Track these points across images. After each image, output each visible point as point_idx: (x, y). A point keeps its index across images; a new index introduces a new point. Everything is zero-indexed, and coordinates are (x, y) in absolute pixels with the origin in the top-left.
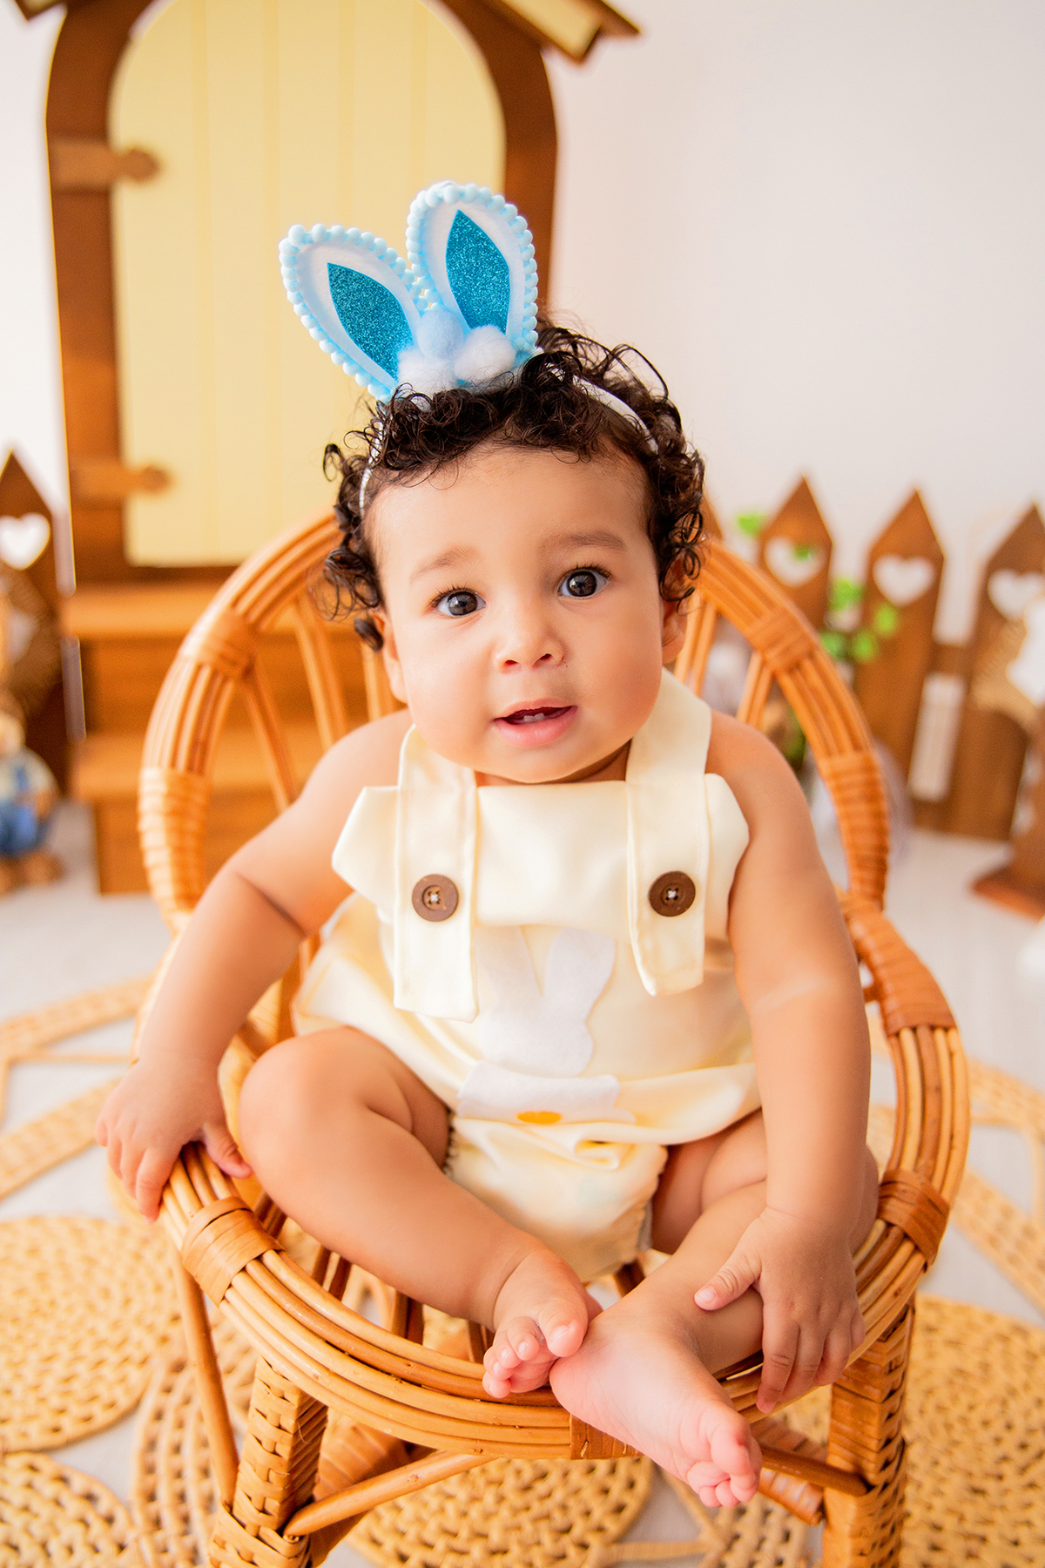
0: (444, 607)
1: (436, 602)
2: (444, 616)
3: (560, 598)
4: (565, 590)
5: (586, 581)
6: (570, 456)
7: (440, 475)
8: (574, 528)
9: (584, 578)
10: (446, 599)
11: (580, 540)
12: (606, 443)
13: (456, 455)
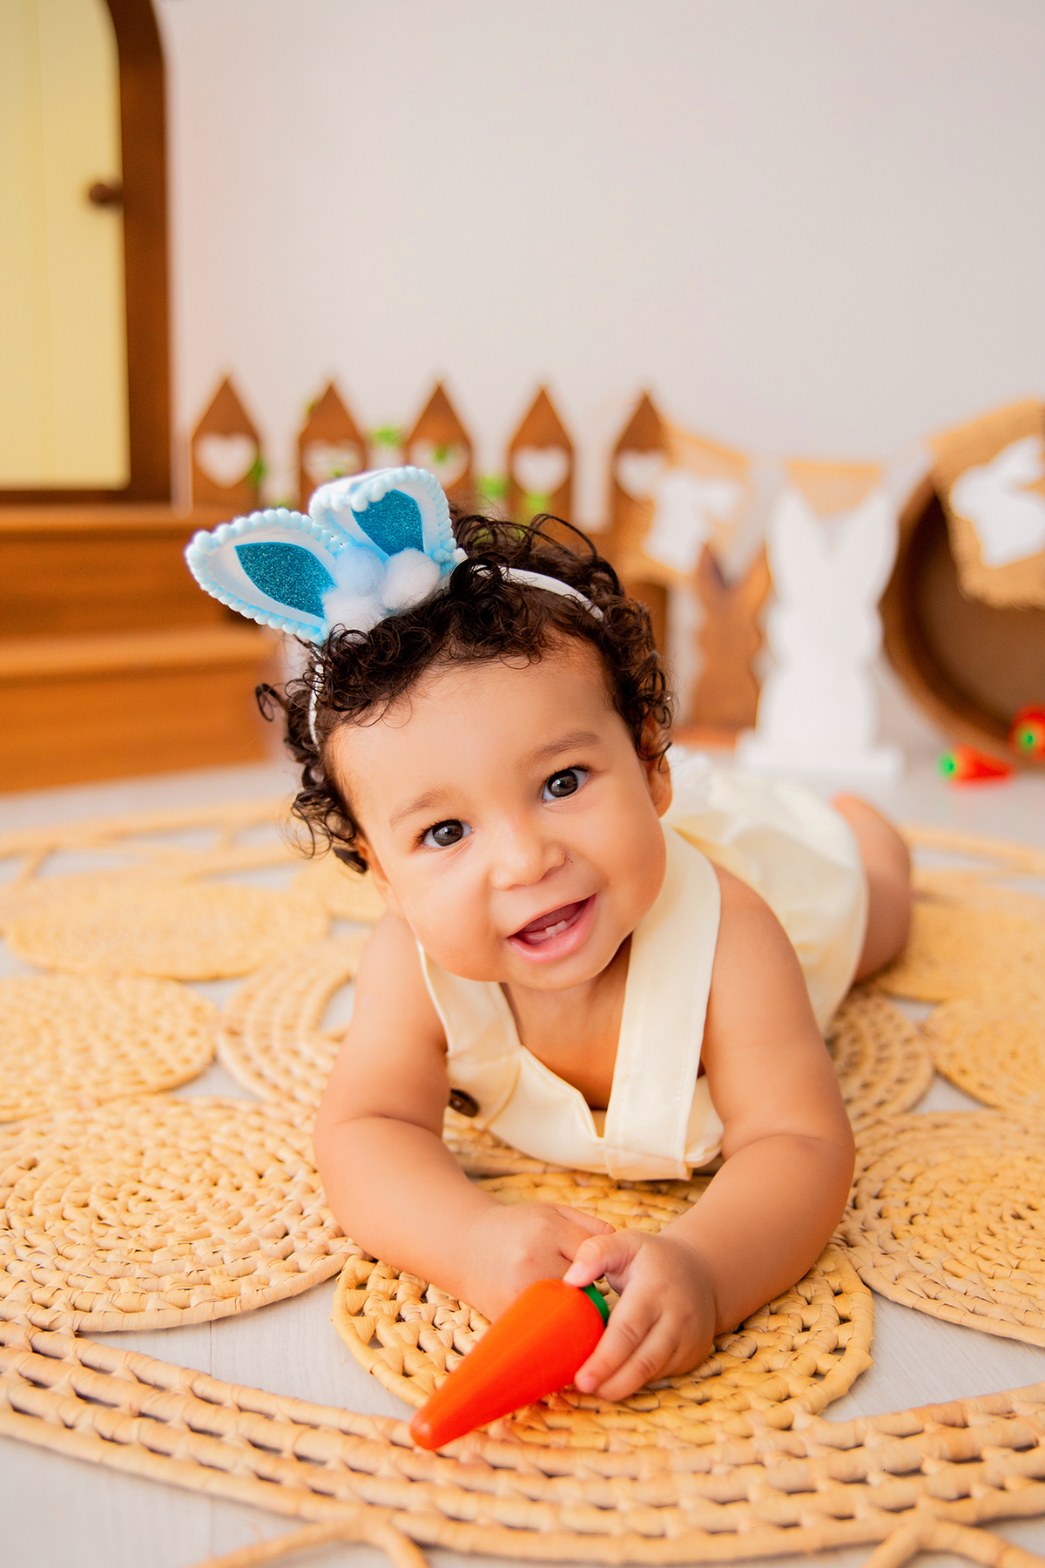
0: (430, 841)
1: (421, 839)
2: (431, 849)
3: (546, 805)
4: (548, 795)
5: (566, 781)
6: (521, 661)
7: (394, 710)
8: (544, 740)
9: (566, 779)
10: (431, 833)
11: (556, 749)
12: (552, 632)
13: (406, 684)
